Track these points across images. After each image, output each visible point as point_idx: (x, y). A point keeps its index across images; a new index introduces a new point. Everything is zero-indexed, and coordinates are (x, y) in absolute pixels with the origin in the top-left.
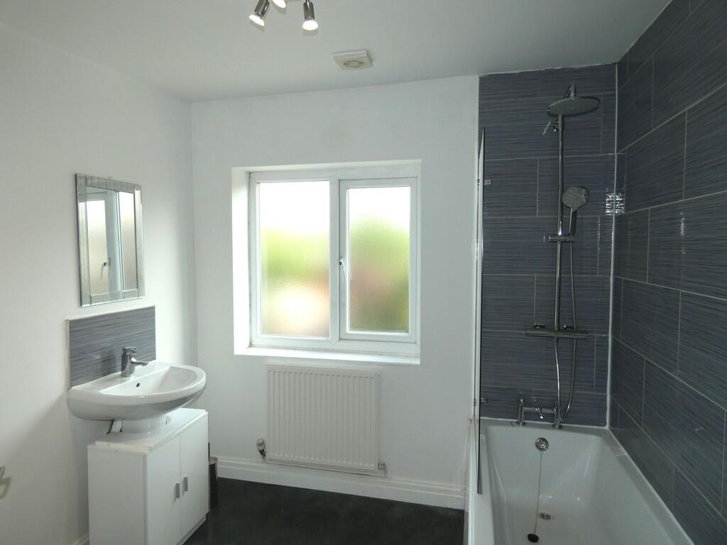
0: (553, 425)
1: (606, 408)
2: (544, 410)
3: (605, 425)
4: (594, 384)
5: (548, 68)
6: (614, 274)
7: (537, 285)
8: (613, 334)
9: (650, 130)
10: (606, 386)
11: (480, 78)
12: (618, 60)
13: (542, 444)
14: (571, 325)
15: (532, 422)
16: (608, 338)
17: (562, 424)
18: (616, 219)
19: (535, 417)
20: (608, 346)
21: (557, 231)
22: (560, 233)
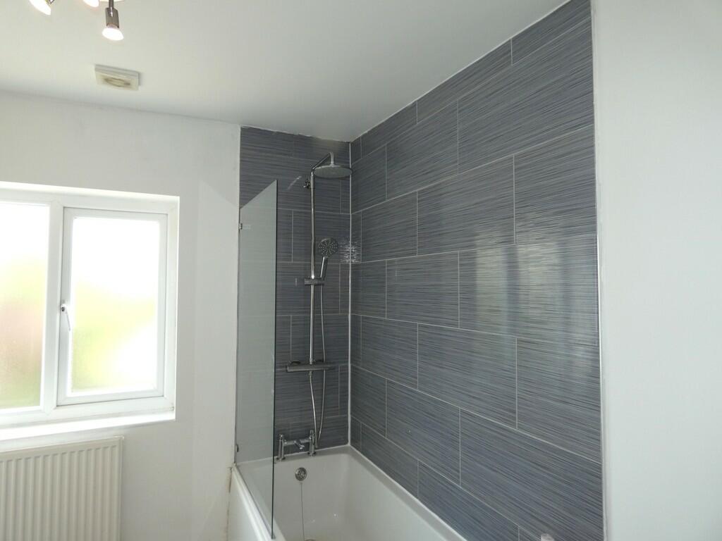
0: (309, 453)
1: (348, 427)
2: (302, 441)
3: (346, 443)
4: (339, 408)
5: (300, 134)
6: (352, 312)
7: (293, 325)
8: (351, 362)
9: (384, 200)
10: (347, 408)
11: (242, 129)
12: (352, 141)
13: (301, 474)
14: (321, 358)
15: (290, 455)
16: (347, 367)
17: (316, 451)
18: (352, 267)
19: (295, 449)
20: (348, 373)
21: (311, 276)
22: (313, 277)
